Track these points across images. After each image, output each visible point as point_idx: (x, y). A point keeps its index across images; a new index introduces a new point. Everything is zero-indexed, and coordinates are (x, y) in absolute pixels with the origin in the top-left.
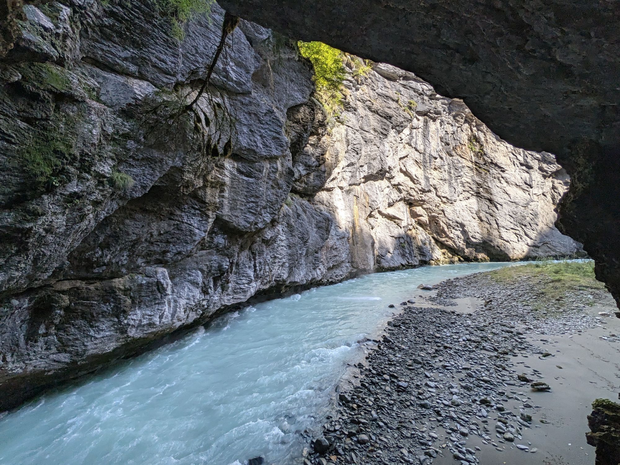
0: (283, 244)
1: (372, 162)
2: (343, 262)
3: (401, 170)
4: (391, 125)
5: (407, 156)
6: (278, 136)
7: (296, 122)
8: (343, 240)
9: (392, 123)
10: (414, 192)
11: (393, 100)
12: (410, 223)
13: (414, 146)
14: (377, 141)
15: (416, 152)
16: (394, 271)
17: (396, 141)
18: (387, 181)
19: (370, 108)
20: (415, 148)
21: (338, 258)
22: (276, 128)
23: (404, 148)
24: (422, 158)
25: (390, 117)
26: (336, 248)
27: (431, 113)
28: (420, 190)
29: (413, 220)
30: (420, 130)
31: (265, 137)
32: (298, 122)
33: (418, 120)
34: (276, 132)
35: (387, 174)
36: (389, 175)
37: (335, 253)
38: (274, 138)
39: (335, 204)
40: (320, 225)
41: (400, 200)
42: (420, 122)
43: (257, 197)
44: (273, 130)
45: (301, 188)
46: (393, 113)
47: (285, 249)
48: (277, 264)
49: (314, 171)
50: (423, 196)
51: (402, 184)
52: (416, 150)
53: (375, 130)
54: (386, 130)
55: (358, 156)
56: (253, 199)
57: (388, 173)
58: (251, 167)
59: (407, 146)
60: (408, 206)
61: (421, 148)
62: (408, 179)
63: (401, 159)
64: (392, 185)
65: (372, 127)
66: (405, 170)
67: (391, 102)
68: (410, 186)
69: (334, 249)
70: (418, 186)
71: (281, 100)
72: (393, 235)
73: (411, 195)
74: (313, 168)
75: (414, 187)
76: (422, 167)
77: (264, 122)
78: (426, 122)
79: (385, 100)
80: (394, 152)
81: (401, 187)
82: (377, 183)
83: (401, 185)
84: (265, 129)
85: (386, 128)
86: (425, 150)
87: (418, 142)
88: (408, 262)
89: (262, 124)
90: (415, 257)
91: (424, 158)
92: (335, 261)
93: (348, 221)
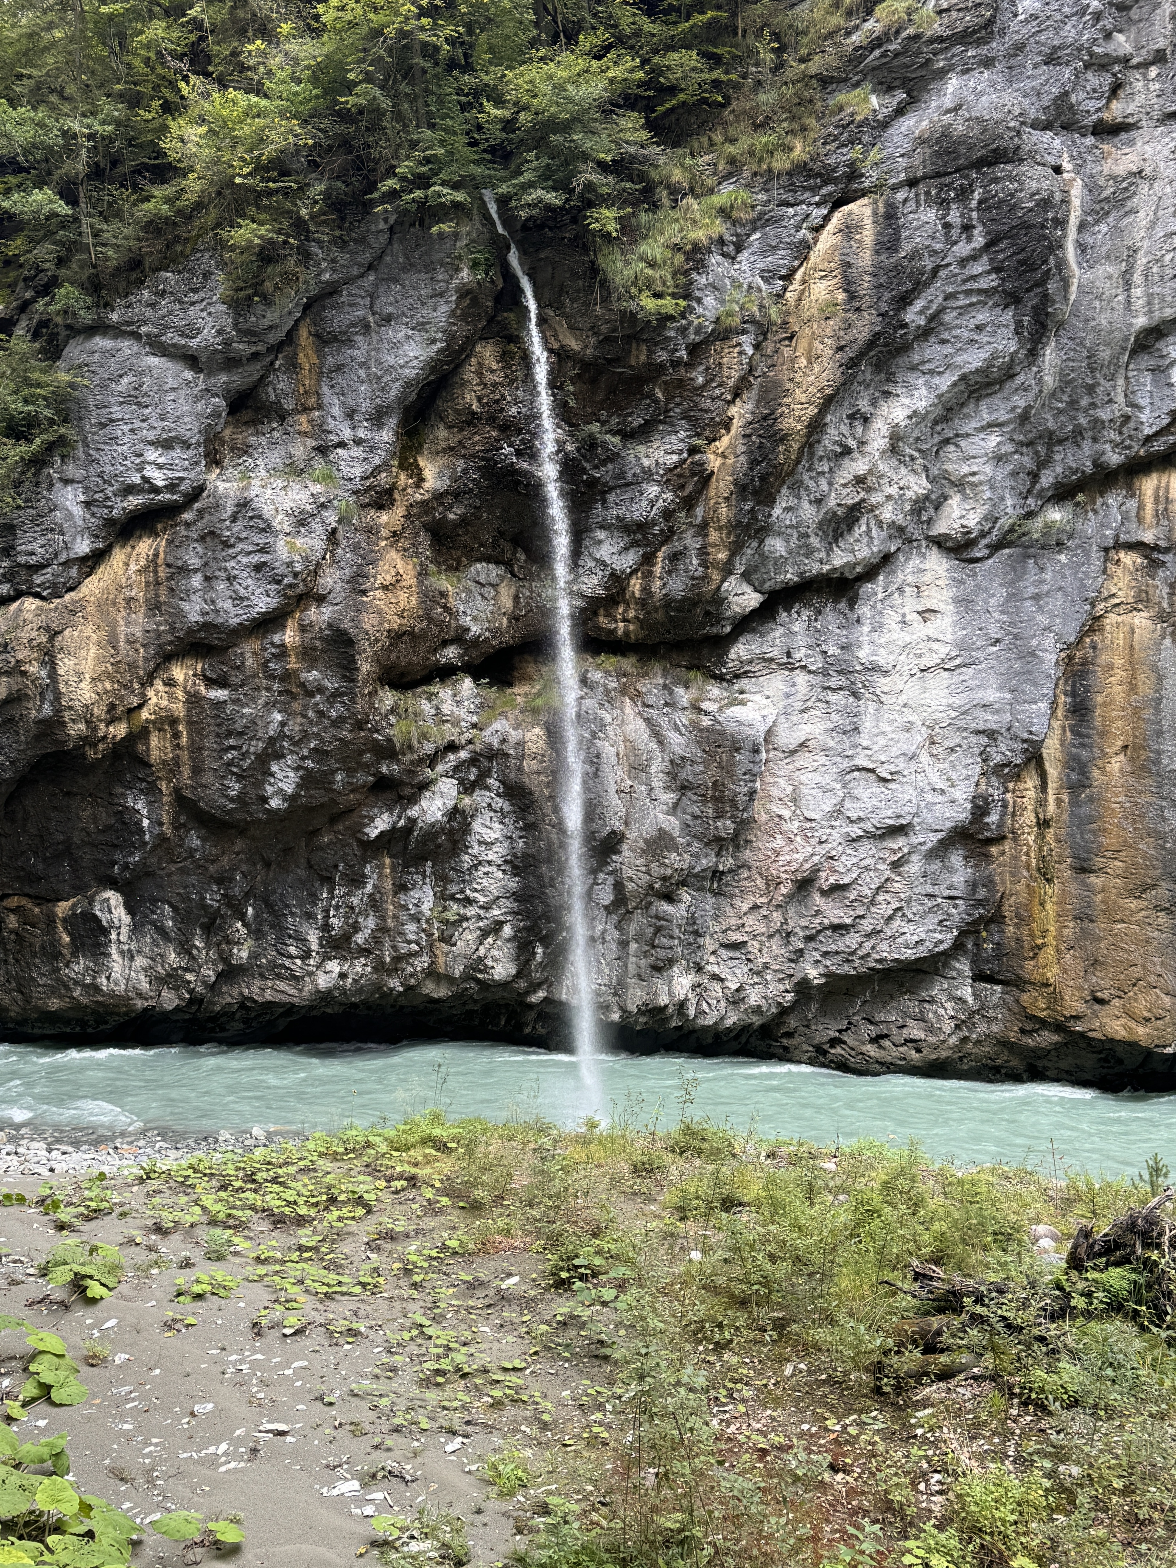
44: (251, 548)
92: (837, 953)
93: (981, 727)
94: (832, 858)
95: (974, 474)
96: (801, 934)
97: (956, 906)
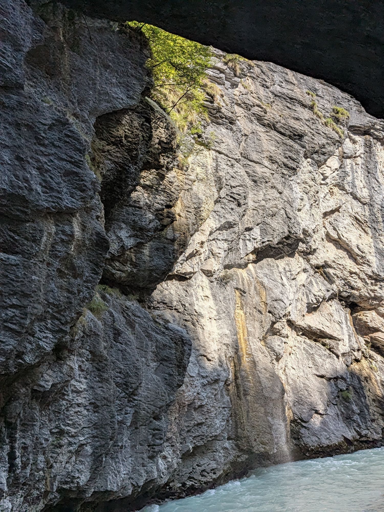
0: (80, 401)
1: (269, 220)
2: (216, 438)
3: (329, 237)
4: (302, 151)
5: (337, 210)
6: (75, 170)
7: (114, 144)
8: (216, 386)
9: (304, 147)
10: (359, 281)
11: (304, 106)
12: (356, 346)
13: (351, 190)
14: (277, 180)
15: (355, 202)
16: (330, 455)
17: (314, 180)
18: (301, 259)
19: (260, 119)
20: (351, 194)
21: (204, 428)
22: (73, 153)
23: (332, 193)
24: (367, 214)
25: (301, 136)
26: (201, 406)
27: (376, 130)
28: (370, 277)
29: (361, 339)
30: (359, 161)
31: (47, 171)
32: (118, 143)
33: (354, 142)
34: (70, 162)
35: (301, 244)
36: (304, 246)
37: (198, 417)
38: (68, 173)
39: (196, 308)
40: (165, 353)
41: (331, 298)
42: (357, 146)
43: (26, 296)
44: (64, 157)
45: (124, 275)
46: (306, 129)
47: (85, 412)
48: (65, 449)
49: (151, 239)
50: (376, 288)
51: (333, 264)
52: (355, 198)
53: (272, 160)
54: (293, 160)
55: (241, 210)
56: (15, 301)
57: (303, 242)
58: (14, 232)
59: (336, 190)
60: (348, 310)
61: (364, 193)
62: (344, 254)
63: (326, 214)
64: (312, 266)
65: (266, 154)
66: (336, 237)
67: (299, 109)
68: (348, 268)
69: (195, 409)
70: (365, 268)
71: (83, 101)
72: (323, 372)
73: (353, 288)
74: (150, 234)
75: (357, 271)
76: (369, 230)
77: (46, 142)
78: (368, 147)
79: (288, 105)
80: (312, 202)
81: (331, 271)
82: (282, 263)
83: (330, 267)
84: (49, 155)
85: (294, 157)
86: (371, 197)
87: (357, 183)
88: (359, 434)
89: (43, 145)
90: (373, 421)
91: (372, 214)
92: (199, 436)
93: (225, 342)
94: (198, 394)
95: (219, 253)
96: (186, 430)
97: (225, 411)
